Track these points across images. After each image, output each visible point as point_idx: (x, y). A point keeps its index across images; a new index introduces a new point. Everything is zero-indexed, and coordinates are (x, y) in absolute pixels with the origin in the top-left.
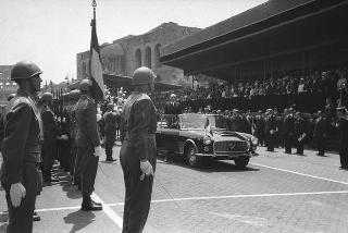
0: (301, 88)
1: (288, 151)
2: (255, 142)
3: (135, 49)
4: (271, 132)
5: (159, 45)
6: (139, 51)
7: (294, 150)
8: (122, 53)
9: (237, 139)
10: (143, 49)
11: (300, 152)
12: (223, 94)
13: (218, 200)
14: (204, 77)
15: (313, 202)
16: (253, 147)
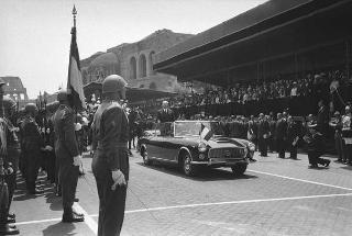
0: (294, 92)
1: (282, 156)
2: (252, 148)
3: (129, 57)
4: (265, 136)
5: (153, 52)
6: (133, 59)
7: (287, 155)
8: (116, 61)
9: (234, 146)
10: (137, 57)
11: (294, 157)
12: (217, 100)
13: (205, 207)
14: (200, 83)
15: (300, 207)
16: (250, 153)
